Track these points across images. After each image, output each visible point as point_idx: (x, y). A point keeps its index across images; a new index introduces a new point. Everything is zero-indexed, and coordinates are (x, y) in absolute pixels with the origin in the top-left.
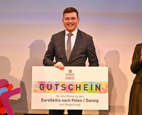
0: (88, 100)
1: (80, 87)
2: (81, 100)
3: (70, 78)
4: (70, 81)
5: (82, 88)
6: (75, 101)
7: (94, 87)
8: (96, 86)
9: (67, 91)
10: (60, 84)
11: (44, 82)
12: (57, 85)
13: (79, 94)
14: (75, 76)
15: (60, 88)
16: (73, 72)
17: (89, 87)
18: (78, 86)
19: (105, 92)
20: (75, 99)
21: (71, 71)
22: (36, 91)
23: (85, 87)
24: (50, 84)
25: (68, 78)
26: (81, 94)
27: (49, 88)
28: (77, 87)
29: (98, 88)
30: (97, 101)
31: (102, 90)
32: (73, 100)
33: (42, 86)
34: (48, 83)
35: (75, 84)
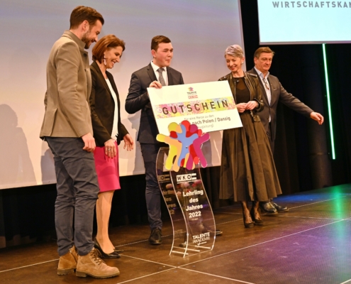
0: (220, 120)
1: (206, 106)
2: (212, 120)
3: (193, 97)
4: (194, 100)
5: (209, 106)
6: (207, 122)
7: (221, 104)
8: (223, 102)
9: (195, 112)
10: (185, 105)
11: (166, 105)
12: (181, 106)
13: (208, 114)
14: (198, 94)
15: (186, 109)
16: (194, 90)
17: (216, 105)
18: (204, 105)
19: (233, 108)
20: (206, 119)
21: (191, 89)
22: (160, 117)
23: (212, 105)
24: (173, 107)
25: (190, 98)
26: (211, 114)
27: (174, 111)
28: (204, 106)
29: (225, 104)
30: (229, 119)
31: (230, 106)
32: (204, 121)
33: (165, 110)
34: (171, 105)
35: (201, 102)
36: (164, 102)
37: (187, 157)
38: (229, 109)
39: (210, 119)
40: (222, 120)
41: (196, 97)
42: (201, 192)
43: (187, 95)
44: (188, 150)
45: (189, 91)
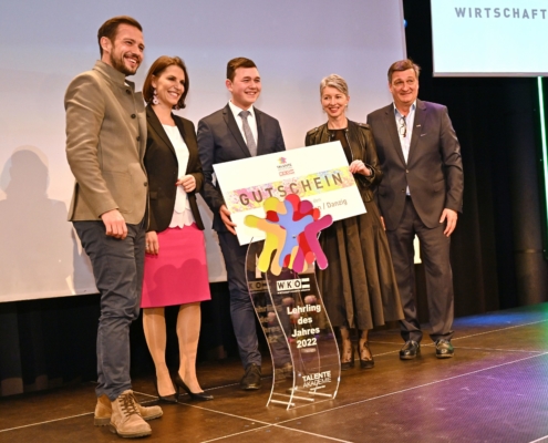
1: (308, 185)
3: (286, 173)
4: (289, 178)
5: (313, 185)
7: (331, 180)
8: (334, 177)
10: (275, 187)
11: (244, 190)
12: (269, 190)
14: (294, 167)
15: (276, 194)
16: (288, 162)
17: (323, 182)
18: (305, 183)
19: (351, 185)
21: (283, 160)
22: (237, 210)
23: (317, 184)
24: (256, 191)
25: (283, 174)
27: (258, 198)
28: (304, 186)
29: (337, 179)
30: (345, 202)
31: (346, 182)
33: (244, 198)
34: (252, 190)
35: (299, 181)
36: (241, 186)
37: (294, 251)
38: (344, 186)
40: (334, 205)
41: (292, 172)
42: (318, 308)
43: (277, 171)
44: (296, 241)
45: (279, 163)
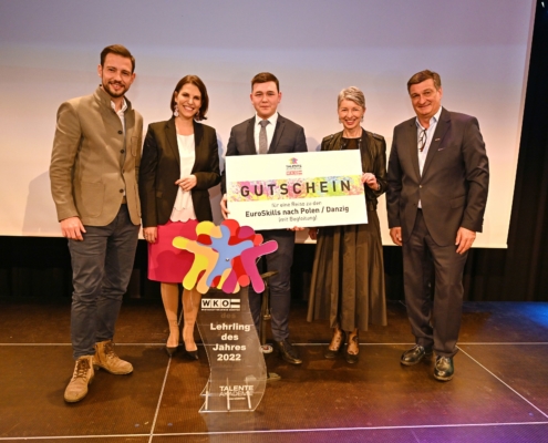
0: (329, 210)
1: (313, 187)
2: (317, 210)
3: (294, 173)
4: (295, 178)
5: (318, 188)
6: (307, 211)
7: (339, 186)
8: (342, 183)
9: (291, 195)
10: (278, 184)
11: (248, 183)
12: (271, 186)
13: (312, 200)
14: (303, 169)
15: (277, 191)
16: (298, 163)
17: (329, 186)
18: (310, 185)
19: (358, 193)
20: (306, 208)
21: (294, 160)
22: (235, 200)
23: (322, 187)
24: (258, 185)
25: (290, 174)
26: (317, 200)
27: (259, 192)
28: (308, 188)
29: (346, 186)
30: (347, 209)
31: (353, 191)
32: (302, 210)
33: (245, 189)
34: (255, 183)
35: (305, 182)
36: (244, 179)
37: (226, 273)
39: (315, 207)
40: (333, 210)
43: (285, 170)
44: (230, 264)
45: (289, 163)
